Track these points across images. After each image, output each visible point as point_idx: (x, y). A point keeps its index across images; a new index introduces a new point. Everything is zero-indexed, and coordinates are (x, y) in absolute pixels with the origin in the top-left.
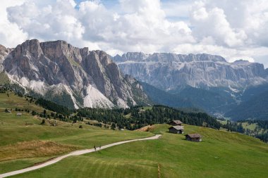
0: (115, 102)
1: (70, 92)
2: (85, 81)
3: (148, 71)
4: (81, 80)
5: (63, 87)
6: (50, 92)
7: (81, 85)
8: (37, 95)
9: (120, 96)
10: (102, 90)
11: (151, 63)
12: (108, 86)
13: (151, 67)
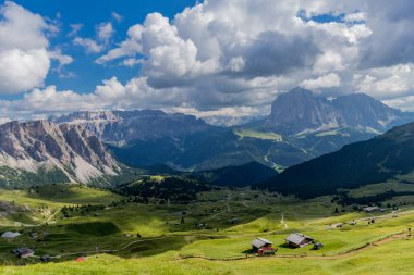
0: (102, 170)
1: (61, 167)
2: (71, 155)
3: (98, 129)
4: (68, 154)
5: (52, 162)
6: (41, 170)
7: (69, 159)
8: (30, 174)
9: (105, 163)
10: (89, 161)
11: (100, 121)
12: (94, 157)
13: (101, 125)
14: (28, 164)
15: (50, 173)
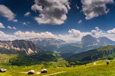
0: (34, 52)
1: (25, 50)
5: (23, 49)
6: (21, 50)
8: (18, 51)
14: (18, 49)
15: (23, 51)
